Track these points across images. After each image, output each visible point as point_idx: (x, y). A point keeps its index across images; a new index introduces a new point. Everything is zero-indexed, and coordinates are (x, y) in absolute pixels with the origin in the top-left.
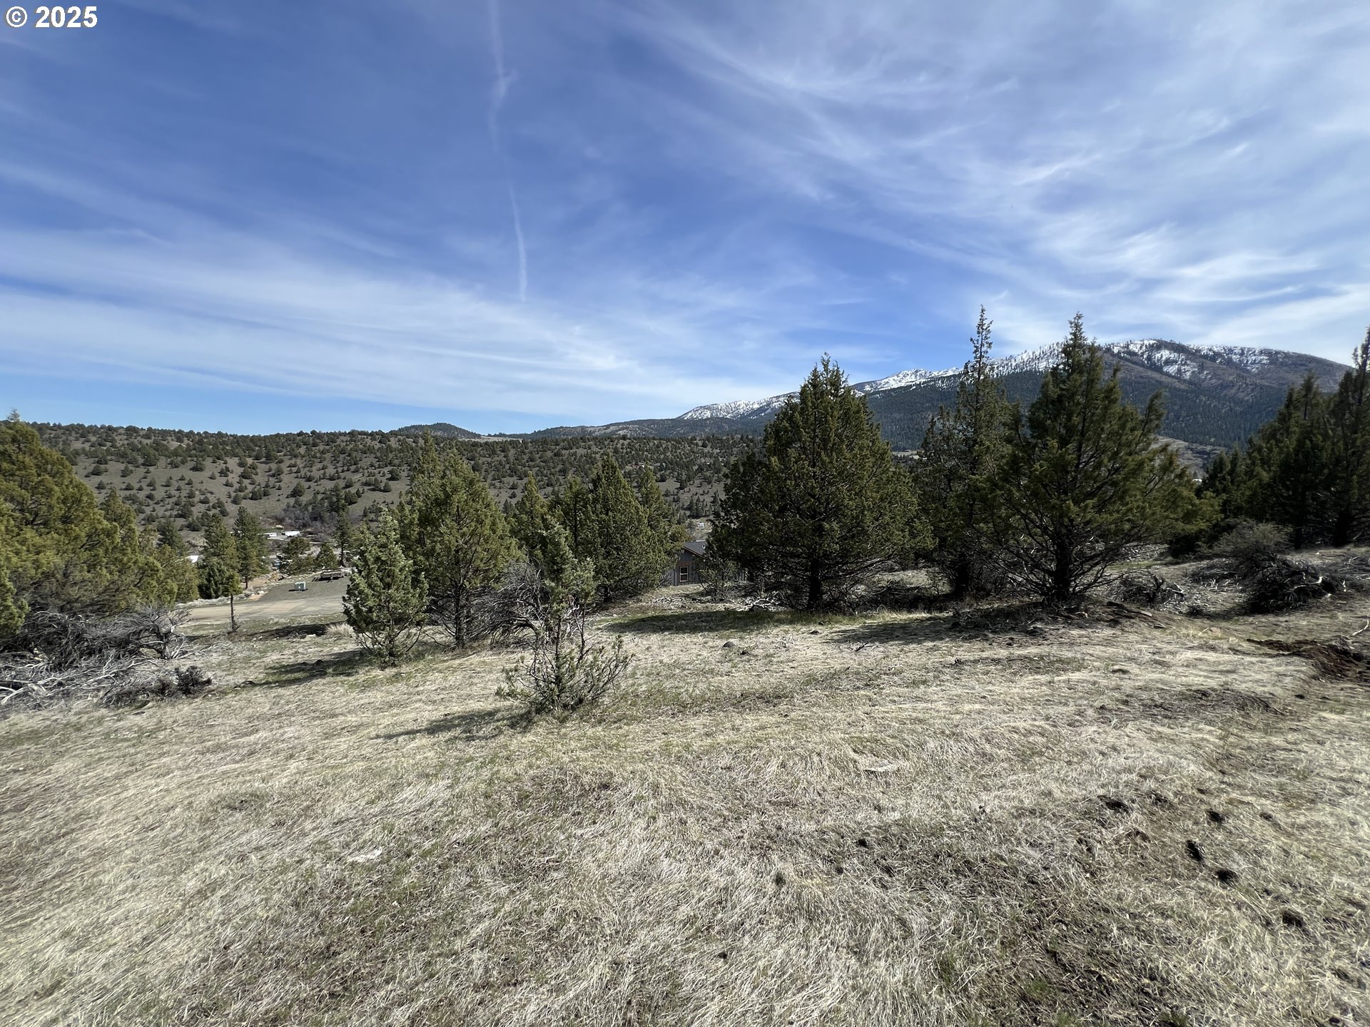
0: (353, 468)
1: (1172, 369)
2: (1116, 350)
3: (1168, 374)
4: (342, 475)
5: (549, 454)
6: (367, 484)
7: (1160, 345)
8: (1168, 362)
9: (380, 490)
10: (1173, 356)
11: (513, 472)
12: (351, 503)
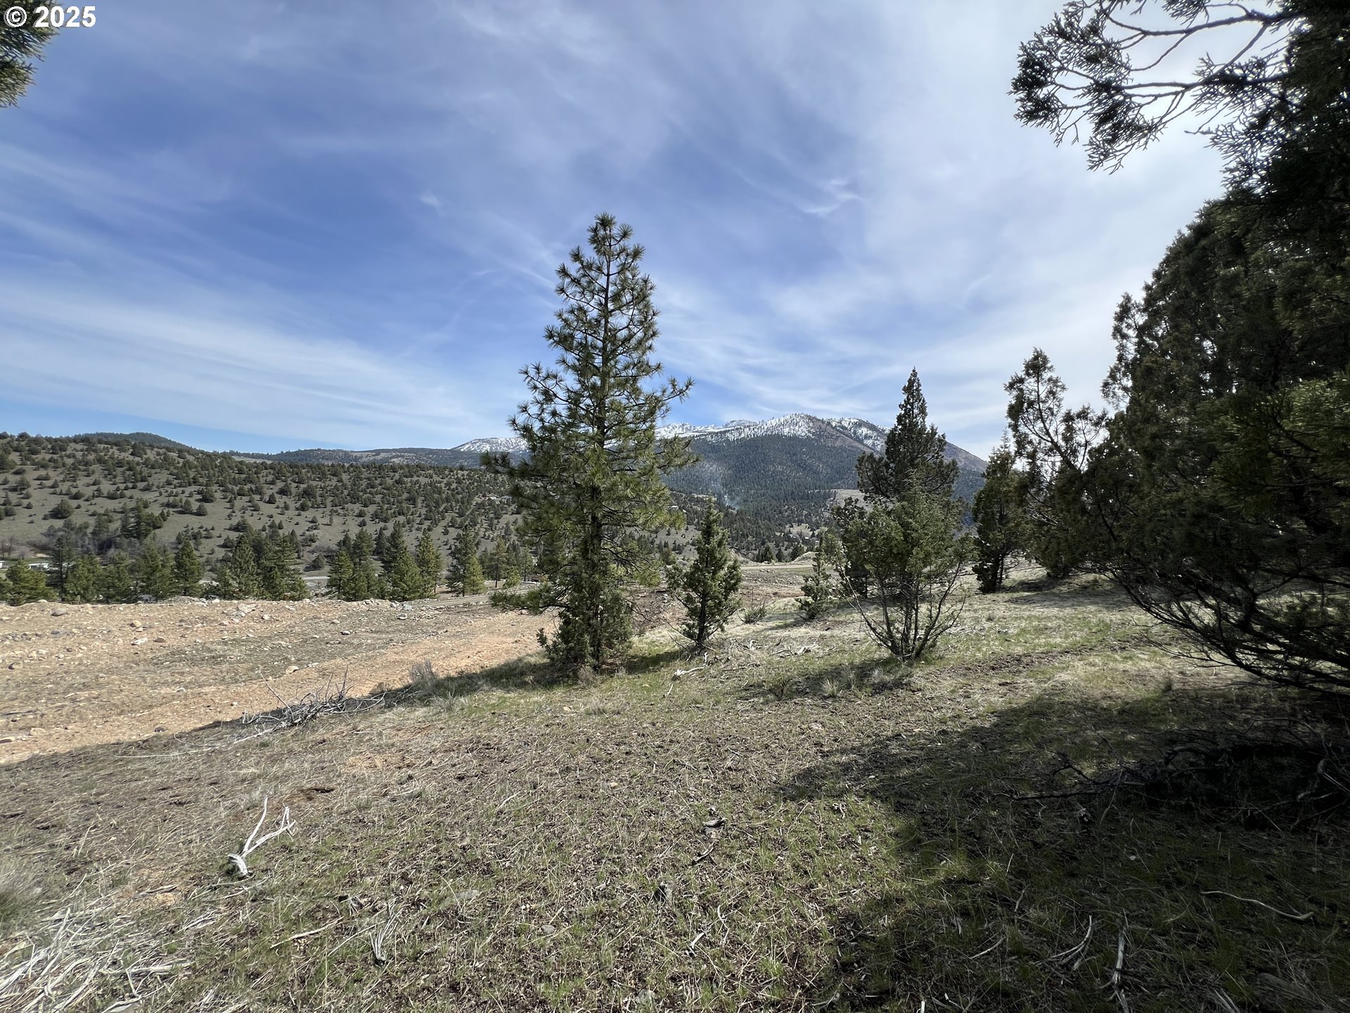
0: (141, 485)
1: (869, 442)
2: (834, 424)
3: (866, 445)
4: (128, 493)
5: (389, 481)
6: (168, 505)
7: (860, 424)
8: (867, 437)
9: (191, 513)
10: (870, 432)
11: (354, 499)
12: (156, 527)
